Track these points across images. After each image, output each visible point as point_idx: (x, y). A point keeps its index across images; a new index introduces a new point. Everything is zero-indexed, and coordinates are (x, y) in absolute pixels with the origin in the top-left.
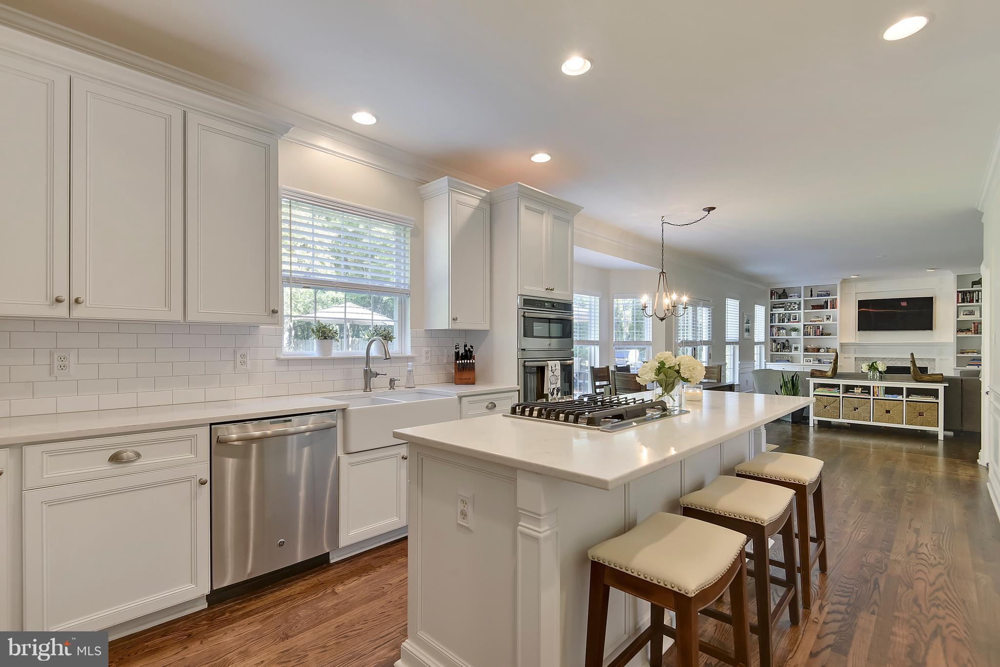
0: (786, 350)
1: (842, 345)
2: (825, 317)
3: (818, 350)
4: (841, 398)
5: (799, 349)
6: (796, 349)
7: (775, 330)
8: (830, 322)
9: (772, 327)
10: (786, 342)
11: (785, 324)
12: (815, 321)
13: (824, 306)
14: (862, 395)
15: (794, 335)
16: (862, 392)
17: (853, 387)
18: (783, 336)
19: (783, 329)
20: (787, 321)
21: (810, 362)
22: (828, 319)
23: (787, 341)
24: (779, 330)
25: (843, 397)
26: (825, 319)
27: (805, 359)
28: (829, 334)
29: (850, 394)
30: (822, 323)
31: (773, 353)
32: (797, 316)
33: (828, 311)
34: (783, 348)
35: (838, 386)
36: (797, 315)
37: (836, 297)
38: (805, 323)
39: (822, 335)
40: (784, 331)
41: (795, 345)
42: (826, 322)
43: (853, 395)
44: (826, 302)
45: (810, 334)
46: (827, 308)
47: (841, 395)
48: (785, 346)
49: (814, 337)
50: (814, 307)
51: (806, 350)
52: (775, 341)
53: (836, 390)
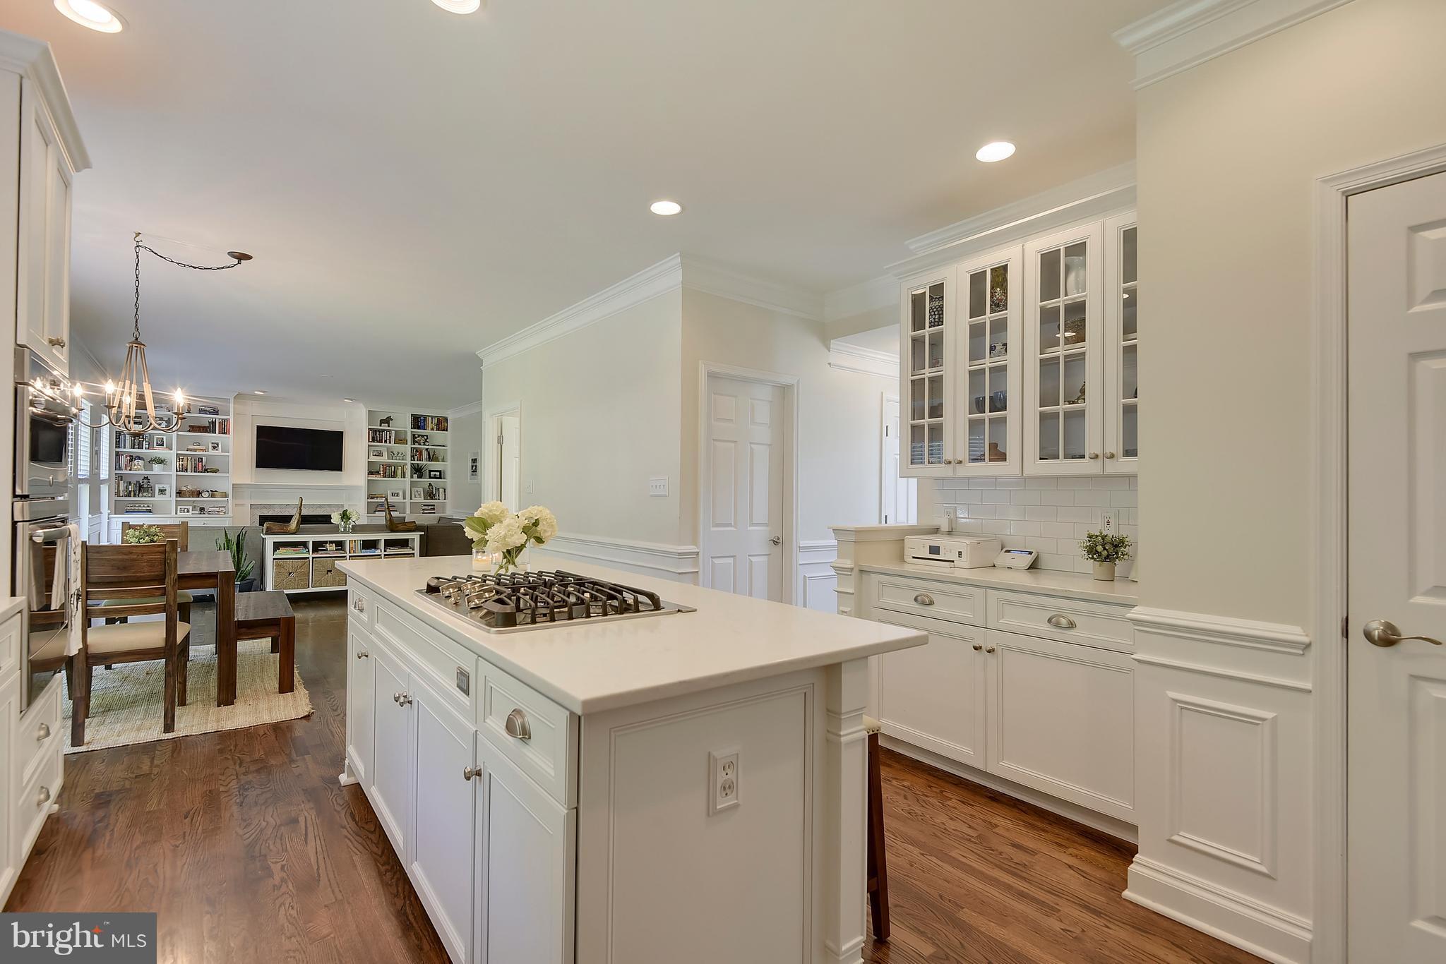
0: (145, 494)
1: (234, 486)
2: (210, 445)
3: (199, 494)
4: (311, 559)
5: (167, 492)
6: (162, 491)
7: (124, 460)
8: (218, 452)
9: (117, 454)
10: (145, 481)
11: (144, 450)
12: (195, 450)
13: (210, 428)
14: (338, 553)
15: (157, 468)
16: (336, 550)
17: (322, 544)
18: (139, 470)
19: (139, 458)
20: (147, 446)
21: (188, 512)
22: (214, 448)
23: (145, 478)
24: (131, 460)
25: (313, 558)
26: (210, 448)
27: (179, 507)
28: (216, 471)
29: (322, 554)
30: (206, 453)
31: (119, 498)
32: (165, 439)
33: (216, 437)
34: (140, 490)
35: (304, 544)
36: (164, 437)
37: (227, 417)
38: (179, 452)
39: (206, 471)
40: (141, 462)
41: (161, 486)
42: (211, 452)
43: (326, 554)
44: (214, 423)
45: (186, 470)
46: (214, 432)
47: (311, 556)
48: (143, 487)
49: (193, 474)
50: (193, 429)
51: (179, 493)
52: (120, 477)
53: (301, 549)
